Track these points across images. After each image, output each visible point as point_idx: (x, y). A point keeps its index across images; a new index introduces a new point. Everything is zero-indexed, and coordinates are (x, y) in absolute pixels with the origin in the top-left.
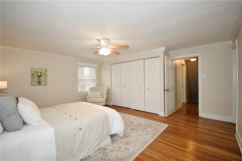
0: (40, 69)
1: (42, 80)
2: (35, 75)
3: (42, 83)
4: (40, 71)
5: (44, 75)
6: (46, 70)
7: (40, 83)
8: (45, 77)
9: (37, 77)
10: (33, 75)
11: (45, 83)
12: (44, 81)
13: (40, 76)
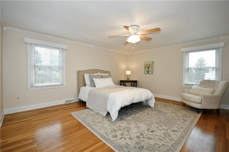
0: (149, 62)
1: (150, 70)
2: (146, 67)
3: (150, 73)
4: (149, 64)
5: (151, 67)
6: (153, 62)
7: (149, 72)
8: (152, 68)
9: (147, 68)
10: (145, 67)
11: (151, 72)
12: (151, 71)
13: (149, 67)
